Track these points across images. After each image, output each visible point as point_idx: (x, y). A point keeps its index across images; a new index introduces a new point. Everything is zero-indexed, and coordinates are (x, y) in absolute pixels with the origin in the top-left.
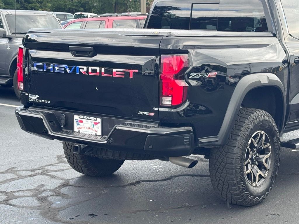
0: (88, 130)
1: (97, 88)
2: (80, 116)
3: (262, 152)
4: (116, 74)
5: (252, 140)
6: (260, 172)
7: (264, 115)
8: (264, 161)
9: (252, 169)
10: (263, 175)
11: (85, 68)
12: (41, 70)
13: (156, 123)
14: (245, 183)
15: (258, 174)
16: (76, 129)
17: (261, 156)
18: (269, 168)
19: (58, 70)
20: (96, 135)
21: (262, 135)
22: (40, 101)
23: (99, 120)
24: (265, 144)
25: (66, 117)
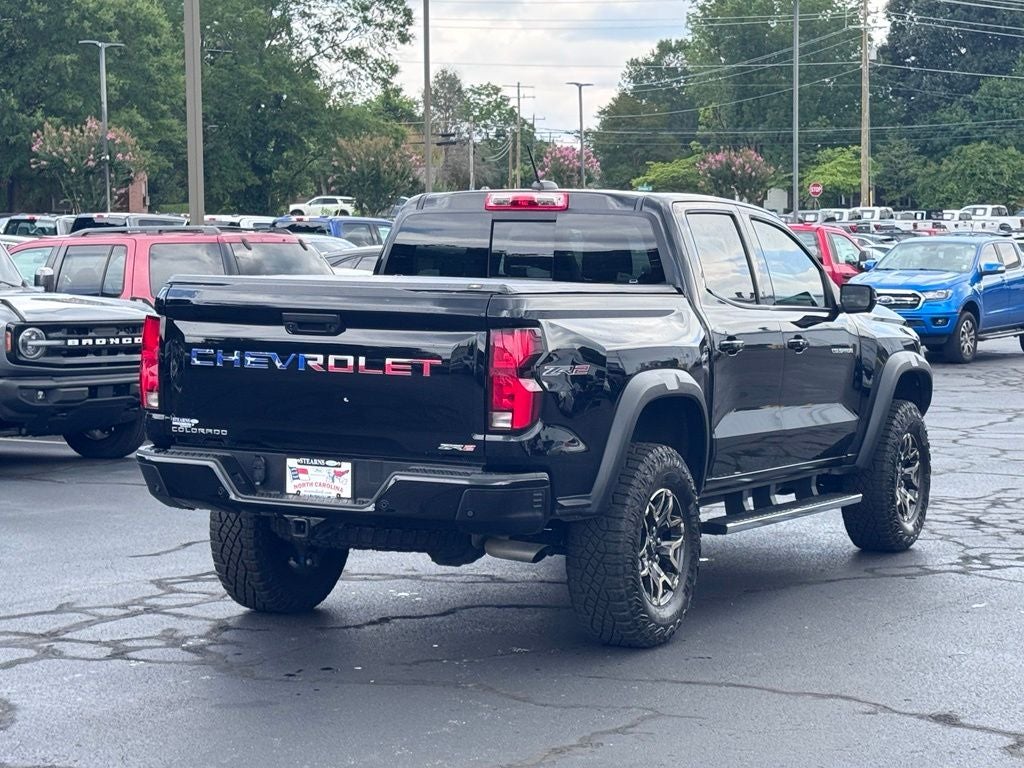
0: (320, 489)
1: (345, 399)
2: (301, 460)
3: (667, 534)
4: (393, 370)
5: (650, 507)
6: (664, 577)
7: (670, 456)
8: (671, 553)
9: (649, 568)
10: (670, 583)
11: (320, 358)
12: (211, 364)
13: (478, 466)
14: (640, 596)
15: (661, 580)
16: (290, 488)
17: (664, 544)
18: (680, 570)
19: (252, 362)
20: (339, 497)
21: (667, 497)
22: (202, 430)
23: (347, 466)
24: (673, 519)
25: (266, 464)
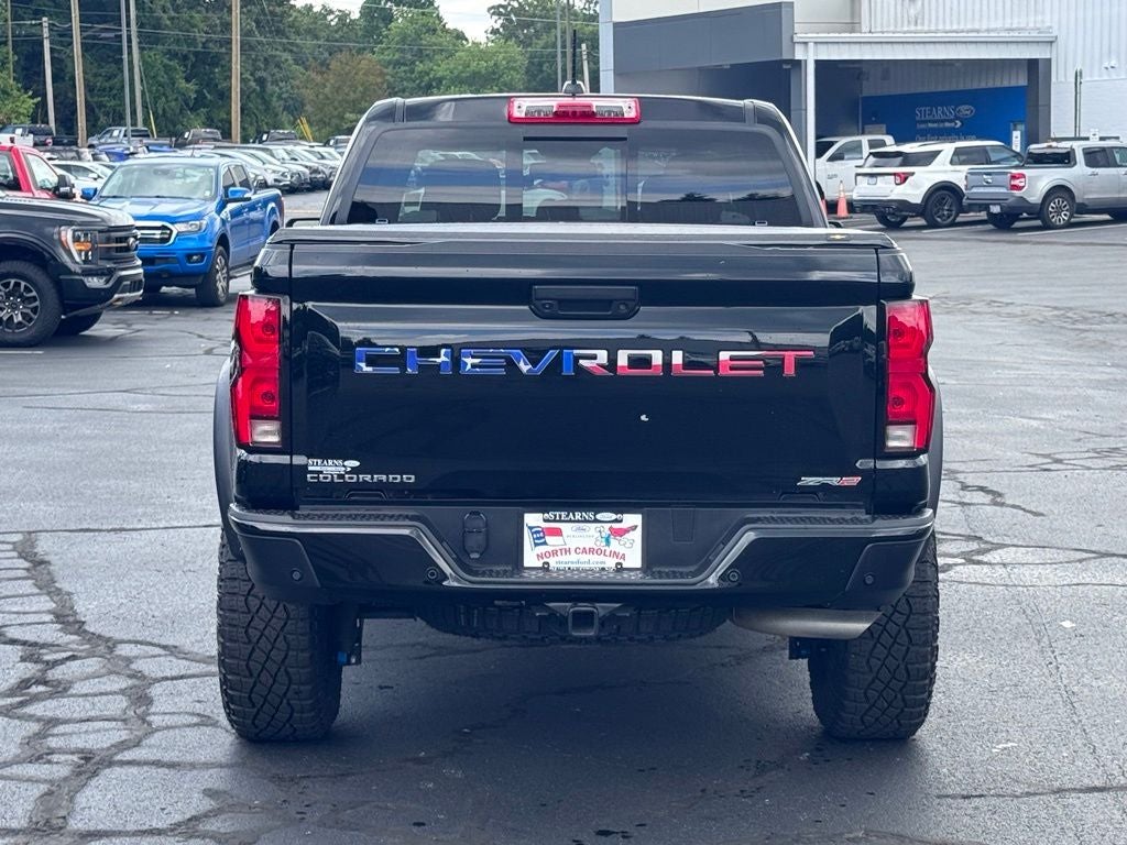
0: (584, 557)
1: (643, 418)
2: (550, 515)
4: (731, 369)
11: (602, 356)
16: (531, 558)
19: (473, 366)
20: (620, 569)
22: (368, 478)
23: (634, 520)
